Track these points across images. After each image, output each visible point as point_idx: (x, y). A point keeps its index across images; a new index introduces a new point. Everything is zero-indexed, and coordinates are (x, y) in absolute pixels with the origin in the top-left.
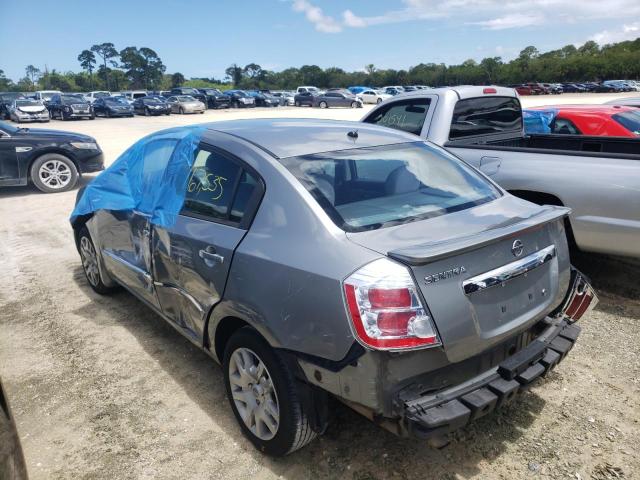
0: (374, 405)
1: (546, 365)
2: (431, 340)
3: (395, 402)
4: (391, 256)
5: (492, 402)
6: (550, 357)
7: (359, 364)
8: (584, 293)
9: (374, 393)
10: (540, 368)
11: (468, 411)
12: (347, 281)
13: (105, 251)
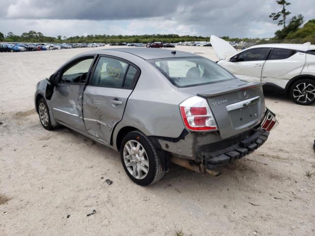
0: (191, 156)
1: (258, 144)
2: (215, 128)
3: (199, 156)
4: (198, 95)
5: (238, 155)
6: (259, 141)
7: (185, 139)
8: (271, 120)
9: (191, 151)
10: (255, 145)
11: (229, 158)
12: (181, 105)
13: (55, 109)
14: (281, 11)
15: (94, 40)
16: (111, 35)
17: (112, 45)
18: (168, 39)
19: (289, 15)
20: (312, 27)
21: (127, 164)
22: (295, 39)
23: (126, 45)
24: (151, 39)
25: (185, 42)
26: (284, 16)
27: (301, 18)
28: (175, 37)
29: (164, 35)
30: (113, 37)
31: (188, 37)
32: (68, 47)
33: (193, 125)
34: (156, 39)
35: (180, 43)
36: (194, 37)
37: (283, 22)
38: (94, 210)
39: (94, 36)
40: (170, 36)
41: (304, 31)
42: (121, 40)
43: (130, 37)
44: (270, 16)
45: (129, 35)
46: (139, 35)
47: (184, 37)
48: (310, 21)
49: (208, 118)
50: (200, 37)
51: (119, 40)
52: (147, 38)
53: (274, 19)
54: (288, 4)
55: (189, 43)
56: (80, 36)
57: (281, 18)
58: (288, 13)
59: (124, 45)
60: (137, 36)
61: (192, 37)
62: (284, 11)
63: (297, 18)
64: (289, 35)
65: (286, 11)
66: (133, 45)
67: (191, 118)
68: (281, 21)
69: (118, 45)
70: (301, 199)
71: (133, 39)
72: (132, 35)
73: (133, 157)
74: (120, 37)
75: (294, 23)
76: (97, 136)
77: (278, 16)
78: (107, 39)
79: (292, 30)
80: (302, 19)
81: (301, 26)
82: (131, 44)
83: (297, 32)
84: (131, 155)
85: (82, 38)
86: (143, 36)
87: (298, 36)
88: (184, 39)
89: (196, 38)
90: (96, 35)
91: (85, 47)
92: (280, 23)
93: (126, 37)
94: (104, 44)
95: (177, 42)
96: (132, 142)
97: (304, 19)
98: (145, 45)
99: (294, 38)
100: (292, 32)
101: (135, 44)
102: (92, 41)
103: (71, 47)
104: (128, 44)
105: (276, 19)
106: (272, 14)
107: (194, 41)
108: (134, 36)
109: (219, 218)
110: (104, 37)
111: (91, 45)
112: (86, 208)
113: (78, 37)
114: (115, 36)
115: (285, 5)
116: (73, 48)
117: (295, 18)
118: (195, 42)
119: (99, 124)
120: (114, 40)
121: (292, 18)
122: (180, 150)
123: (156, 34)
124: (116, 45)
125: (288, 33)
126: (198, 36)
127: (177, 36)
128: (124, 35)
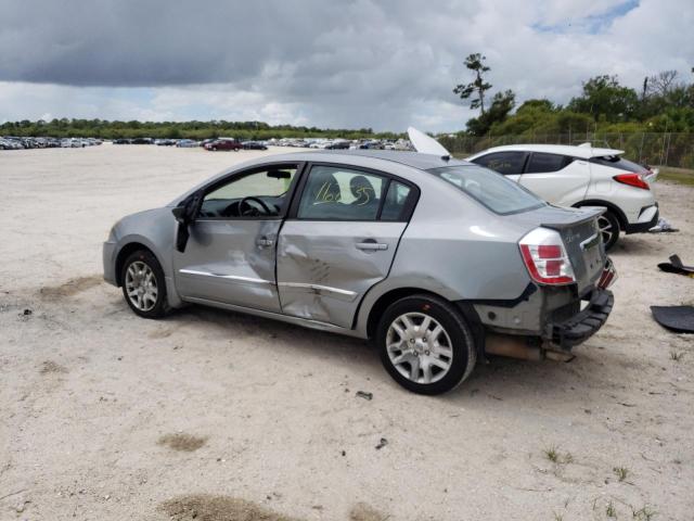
0: (538, 327)
2: (572, 278)
4: (543, 226)
7: (530, 299)
8: (609, 270)
9: (538, 319)
12: (522, 242)
13: (182, 271)
14: (473, 81)
15: (70, 130)
16: (111, 120)
17: (118, 143)
18: (245, 132)
19: (490, 89)
20: (532, 114)
21: (395, 360)
22: (505, 137)
23: (152, 143)
24: (209, 132)
25: (284, 140)
26: (481, 92)
27: (511, 97)
28: (259, 129)
29: (236, 123)
30: (118, 125)
31: (288, 128)
32: (13, 145)
33: (544, 274)
34: (219, 131)
35: (273, 140)
36: (300, 128)
37: (479, 103)
38: (383, 440)
39: (70, 121)
40: (250, 126)
41: (519, 122)
42: (137, 131)
43: (158, 124)
44: (456, 91)
45: (155, 121)
46: (178, 121)
47: (280, 128)
48: (527, 103)
49: (562, 262)
50: (314, 130)
51: (132, 131)
52: (197, 128)
53: (462, 97)
54: (486, 69)
55: (292, 140)
56: (33, 120)
57: (475, 95)
58: (487, 87)
59: (148, 142)
60: (174, 123)
61: (296, 129)
62: (478, 83)
63: (505, 96)
64: (493, 126)
65: (483, 83)
66: (170, 144)
67: (541, 263)
68: (476, 101)
69: (133, 143)
70: (686, 391)
71: (165, 131)
72: (162, 121)
73: (410, 345)
74: (134, 125)
75: (499, 106)
76: (308, 315)
77: (470, 90)
78: (102, 128)
79: (496, 119)
80: (512, 99)
81: (513, 112)
82: (164, 141)
83: (507, 123)
84: (405, 342)
85: (40, 124)
86: (187, 124)
87: (509, 130)
88: (281, 132)
89: (306, 130)
90: (74, 120)
91: (53, 146)
92: (474, 105)
93: (149, 126)
94: (98, 141)
95: (266, 138)
96: (409, 317)
97: (516, 99)
98: (199, 143)
99: (502, 134)
100: (498, 122)
101: (173, 141)
102: (66, 134)
103: (19, 145)
104: (158, 141)
105: (466, 97)
106: (459, 87)
107: (303, 137)
108: (167, 124)
109: (590, 427)
110: (94, 124)
111: (70, 141)
112: (362, 438)
113: (27, 124)
114: (123, 123)
115: (480, 70)
116: (26, 148)
117: (500, 95)
118: (305, 140)
119: (317, 292)
120: (120, 131)
121: (494, 96)
122: (517, 321)
123: (218, 120)
124: (127, 143)
125: (490, 124)
126: (309, 127)
127: (265, 127)
128: (143, 122)
